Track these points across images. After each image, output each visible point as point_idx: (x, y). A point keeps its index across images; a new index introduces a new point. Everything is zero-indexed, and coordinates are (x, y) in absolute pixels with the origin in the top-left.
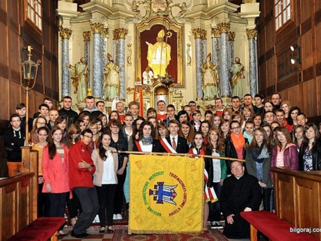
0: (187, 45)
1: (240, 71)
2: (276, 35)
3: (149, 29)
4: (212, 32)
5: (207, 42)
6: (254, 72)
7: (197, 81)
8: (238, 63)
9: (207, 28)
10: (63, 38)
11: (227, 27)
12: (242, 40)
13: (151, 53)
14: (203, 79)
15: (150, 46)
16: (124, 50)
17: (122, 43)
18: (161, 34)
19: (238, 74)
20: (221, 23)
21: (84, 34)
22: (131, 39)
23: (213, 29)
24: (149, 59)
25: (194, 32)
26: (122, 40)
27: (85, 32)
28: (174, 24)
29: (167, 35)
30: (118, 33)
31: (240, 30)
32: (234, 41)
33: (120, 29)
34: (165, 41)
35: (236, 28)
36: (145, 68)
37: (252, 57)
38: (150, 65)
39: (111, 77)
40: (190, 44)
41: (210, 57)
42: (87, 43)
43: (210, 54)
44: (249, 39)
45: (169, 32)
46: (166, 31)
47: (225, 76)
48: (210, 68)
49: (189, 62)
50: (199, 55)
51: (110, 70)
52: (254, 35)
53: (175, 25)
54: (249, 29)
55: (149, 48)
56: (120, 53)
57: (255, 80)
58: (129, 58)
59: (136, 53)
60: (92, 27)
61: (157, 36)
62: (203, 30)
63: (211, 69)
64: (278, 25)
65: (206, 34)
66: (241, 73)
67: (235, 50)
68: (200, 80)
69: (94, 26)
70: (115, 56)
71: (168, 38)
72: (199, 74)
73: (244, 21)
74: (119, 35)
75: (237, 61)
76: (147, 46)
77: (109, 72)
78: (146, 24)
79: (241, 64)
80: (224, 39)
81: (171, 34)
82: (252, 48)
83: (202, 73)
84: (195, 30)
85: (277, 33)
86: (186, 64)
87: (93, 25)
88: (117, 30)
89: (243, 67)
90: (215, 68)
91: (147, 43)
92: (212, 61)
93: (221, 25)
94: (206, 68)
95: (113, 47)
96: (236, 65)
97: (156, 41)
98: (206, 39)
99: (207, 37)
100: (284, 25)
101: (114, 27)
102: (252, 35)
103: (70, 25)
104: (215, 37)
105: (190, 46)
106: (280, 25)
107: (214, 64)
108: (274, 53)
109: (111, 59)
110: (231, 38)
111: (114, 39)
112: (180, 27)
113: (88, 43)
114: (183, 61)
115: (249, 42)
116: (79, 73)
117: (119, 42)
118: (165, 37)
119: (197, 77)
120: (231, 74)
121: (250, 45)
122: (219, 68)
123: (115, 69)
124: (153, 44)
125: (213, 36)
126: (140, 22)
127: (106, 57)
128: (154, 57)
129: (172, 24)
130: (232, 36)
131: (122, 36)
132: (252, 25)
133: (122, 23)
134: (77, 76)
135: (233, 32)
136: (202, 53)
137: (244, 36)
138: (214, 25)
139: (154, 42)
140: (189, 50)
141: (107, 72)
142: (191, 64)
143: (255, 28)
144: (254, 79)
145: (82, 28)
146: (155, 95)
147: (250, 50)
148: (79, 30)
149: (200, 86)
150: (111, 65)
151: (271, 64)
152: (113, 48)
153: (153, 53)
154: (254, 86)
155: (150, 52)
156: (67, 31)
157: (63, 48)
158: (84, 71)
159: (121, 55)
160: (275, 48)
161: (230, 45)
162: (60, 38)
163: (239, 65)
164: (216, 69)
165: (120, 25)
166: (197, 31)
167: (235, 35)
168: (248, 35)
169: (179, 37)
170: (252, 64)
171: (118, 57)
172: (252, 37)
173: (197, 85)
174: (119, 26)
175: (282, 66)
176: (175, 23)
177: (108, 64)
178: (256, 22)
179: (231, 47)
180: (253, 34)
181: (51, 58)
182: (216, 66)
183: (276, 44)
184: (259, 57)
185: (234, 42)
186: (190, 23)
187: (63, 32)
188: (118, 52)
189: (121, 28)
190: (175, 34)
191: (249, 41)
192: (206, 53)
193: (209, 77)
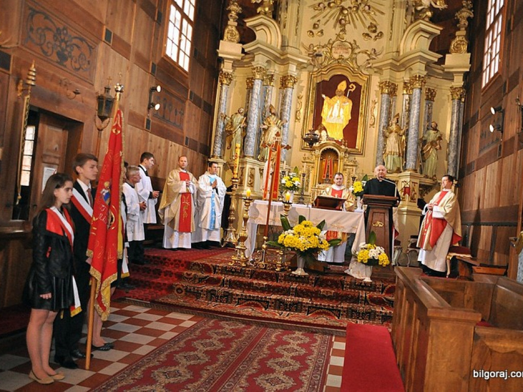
0: (372, 101)
1: (437, 140)
2: (482, 94)
3: (327, 79)
4: (404, 87)
5: (397, 100)
6: (455, 143)
7: (378, 147)
8: (435, 129)
9: (398, 82)
10: (222, 84)
11: (422, 81)
12: (445, 100)
13: (327, 108)
14: (385, 145)
15: (327, 100)
16: (291, 102)
17: (289, 94)
18: (342, 86)
19: (433, 144)
20: (414, 75)
21: (248, 81)
22: (302, 90)
23: (405, 83)
24: (323, 115)
25: (381, 85)
26: (290, 90)
27: (248, 79)
28: (358, 75)
29: (350, 88)
30: (285, 80)
31: (443, 88)
32: (433, 101)
33: (288, 76)
34: (345, 95)
35: (438, 85)
36: (318, 126)
37: (455, 123)
38: (324, 123)
39: (270, 133)
40: (376, 101)
41: (398, 119)
42: (249, 91)
43: (398, 115)
44: (453, 99)
45: (352, 85)
46: (348, 83)
47: (413, 144)
48: (396, 132)
49: (372, 124)
50: (384, 115)
51: (270, 124)
52: (461, 95)
53: (360, 76)
54: (454, 87)
55: (325, 102)
56: (285, 105)
57: (455, 154)
58: (298, 112)
59: (307, 107)
60: (253, 71)
61: (337, 88)
62: (393, 84)
63: (396, 134)
64: (485, 80)
65: (397, 89)
66: (438, 142)
67: (433, 113)
68: (381, 146)
69: (255, 71)
70: (280, 109)
71: (350, 91)
72: (382, 139)
73: (449, 76)
74: (287, 83)
75: (433, 126)
76: (323, 99)
77: (269, 127)
78: (323, 72)
79: (438, 131)
80: (417, 97)
81: (355, 87)
82: (456, 111)
83: (386, 137)
84: (382, 83)
85: (482, 92)
86: (369, 126)
87: (254, 69)
88: (285, 77)
89: (441, 135)
90: (402, 132)
91: (324, 96)
92: (399, 124)
93: (414, 78)
94: (391, 132)
95: (278, 97)
96: (432, 132)
97: (335, 95)
98: (396, 96)
99: (397, 93)
100: (490, 80)
101: (282, 74)
102: (457, 95)
103: (232, 69)
104: (407, 94)
105: (375, 103)
106: (487, 81)
107: (402, 128)
108: (478, 118)
109: (273, 112)
110: (430, 97)
111: (280, 88)
112: (366, 79)
113: (251, 91)
114: (365, 121)
115: (453, 104)
116: (234, 125)
117: (286, 92)
118: (346, 91)
119: (378, 143)
120: (422, 142)
121: (453, 107)
122: (407, 134)
123: (277, 124)
124: (331, 98)
125: (405, 92)
126: (316, 69)
127: (268, 109)
128: (330, 113)
129: (356, 75)
130: (432, 94)
131: (290, 85)
132: (459, 82)
133: (293, 69)
134: (232, 129)
135: (433, 90)
136: (389, 113)
137: (448, 96)
138: (407, 79)
139: (331, 95)
140: (375, 108)
141: (266, 127)
142: (375, 126)
143: (463, 86)
144: (453, 152)
145: (246, 74)
146: (321, 159)
147: (453, 114)
148: (242, 75)
149: (380, 155)
150: (273, 119)
151: (475, 132)
152: (279, 99)
153: (329, 108)
154: (453, 161)
155: (325, 107)
156: (227, 75)
157: (221, 95)
158: (241, 123)
159: (287, 108)
160: (480, 112)
161: (427, 106)
162: (219, 84)
163: (435, 132)
164: (404, 134)
165: (289, 72)
166: (385, 85)
167: (435, 94)
168: (452, 95)
169: (363, 92)
170: (453, 132)
171: (282, 110)
172: (457, 97)
173: (377, 152)
174: (287, 73)
175: (484, 135)
176: (360, 74)
177: (268, 117)
178: (465, 79)
179: (429, 108)
180: (458, 93)
181: (202, 106)
182: (403, 131)
183: (481, 108)
184: (464, 124)
185: (434, 103)
186: (379, 75)
187: (222, 76)
188: (283, 104)
189: (289, 74)
190: (359, 87)
191: (453, 102)
192: (394, 113)
193: (392, 143)
